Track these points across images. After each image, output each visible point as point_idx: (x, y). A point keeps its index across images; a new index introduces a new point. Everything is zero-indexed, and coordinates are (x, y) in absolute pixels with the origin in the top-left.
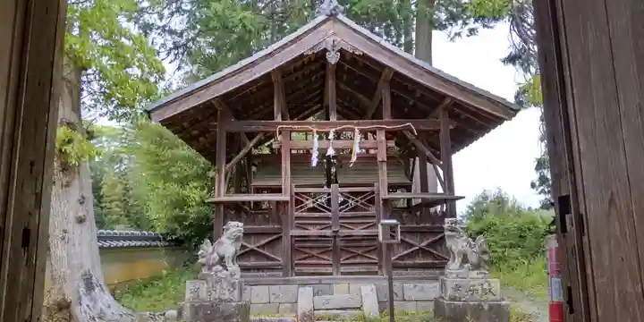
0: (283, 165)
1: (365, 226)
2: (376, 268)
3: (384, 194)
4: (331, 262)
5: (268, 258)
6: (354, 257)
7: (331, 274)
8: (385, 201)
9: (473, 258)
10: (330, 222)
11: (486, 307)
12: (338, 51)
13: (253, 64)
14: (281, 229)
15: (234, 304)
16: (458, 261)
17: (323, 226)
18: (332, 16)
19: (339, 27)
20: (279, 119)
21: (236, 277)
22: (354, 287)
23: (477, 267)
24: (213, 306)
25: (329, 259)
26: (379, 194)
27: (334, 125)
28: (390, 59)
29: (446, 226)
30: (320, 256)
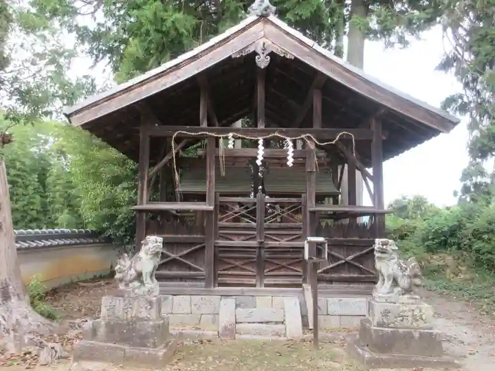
0: (208, 173)
1: (291, 238)
2: (300, 281)
3: (312, 206)
4: (255, 274)
5: (190, 268)
6: (279, 269)
7: (254, 286)
8: (313, 213)
9: (404, 282)
10: (255, 233)
11: (417, 335)
12: (268, 55)
13: (177, 67)
14: (204, 239)
15: (151, 323)
16: (388, 284)
17: (248, 237)
18: (263, 17)
19: (269, 28)
20: (204, 125)
21: (154, 294)
22: (277, 300)
23: (407, 291)
24: (129, 324)
25: (252, 270)
26: (305, 206)
27: (262, 132)
28: (322, 64)
29: (376, 247)
30: (244, 267)
